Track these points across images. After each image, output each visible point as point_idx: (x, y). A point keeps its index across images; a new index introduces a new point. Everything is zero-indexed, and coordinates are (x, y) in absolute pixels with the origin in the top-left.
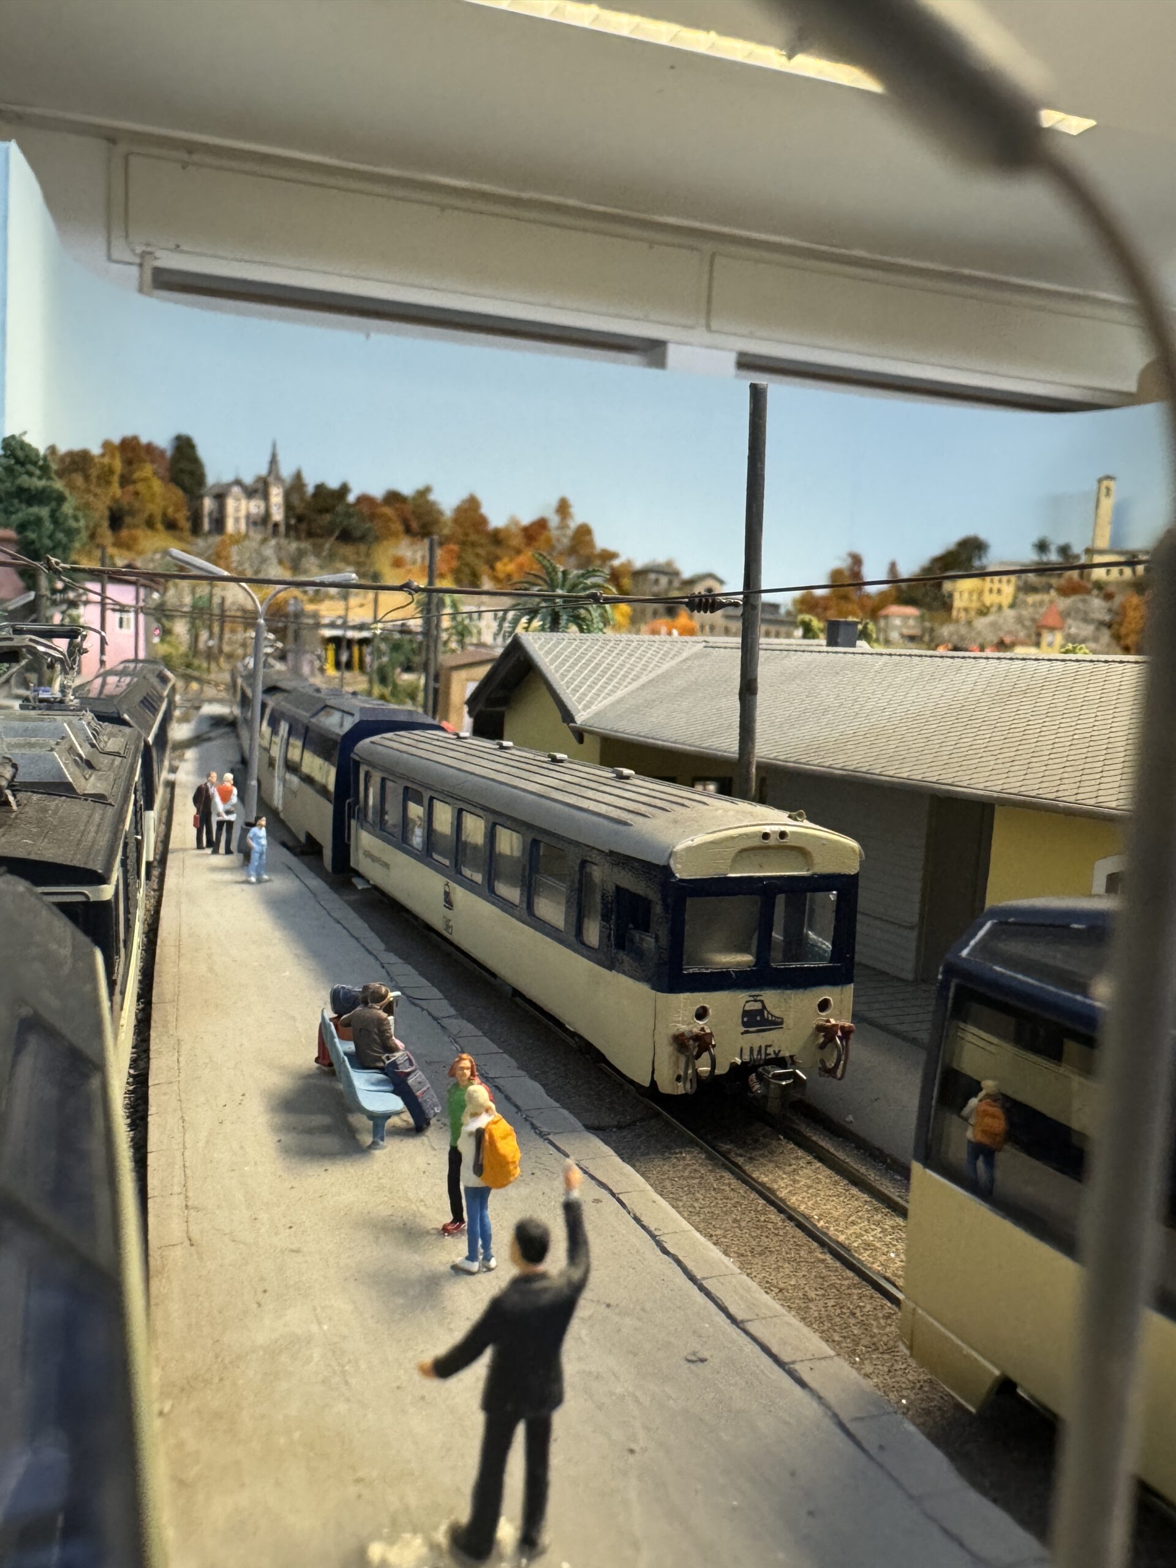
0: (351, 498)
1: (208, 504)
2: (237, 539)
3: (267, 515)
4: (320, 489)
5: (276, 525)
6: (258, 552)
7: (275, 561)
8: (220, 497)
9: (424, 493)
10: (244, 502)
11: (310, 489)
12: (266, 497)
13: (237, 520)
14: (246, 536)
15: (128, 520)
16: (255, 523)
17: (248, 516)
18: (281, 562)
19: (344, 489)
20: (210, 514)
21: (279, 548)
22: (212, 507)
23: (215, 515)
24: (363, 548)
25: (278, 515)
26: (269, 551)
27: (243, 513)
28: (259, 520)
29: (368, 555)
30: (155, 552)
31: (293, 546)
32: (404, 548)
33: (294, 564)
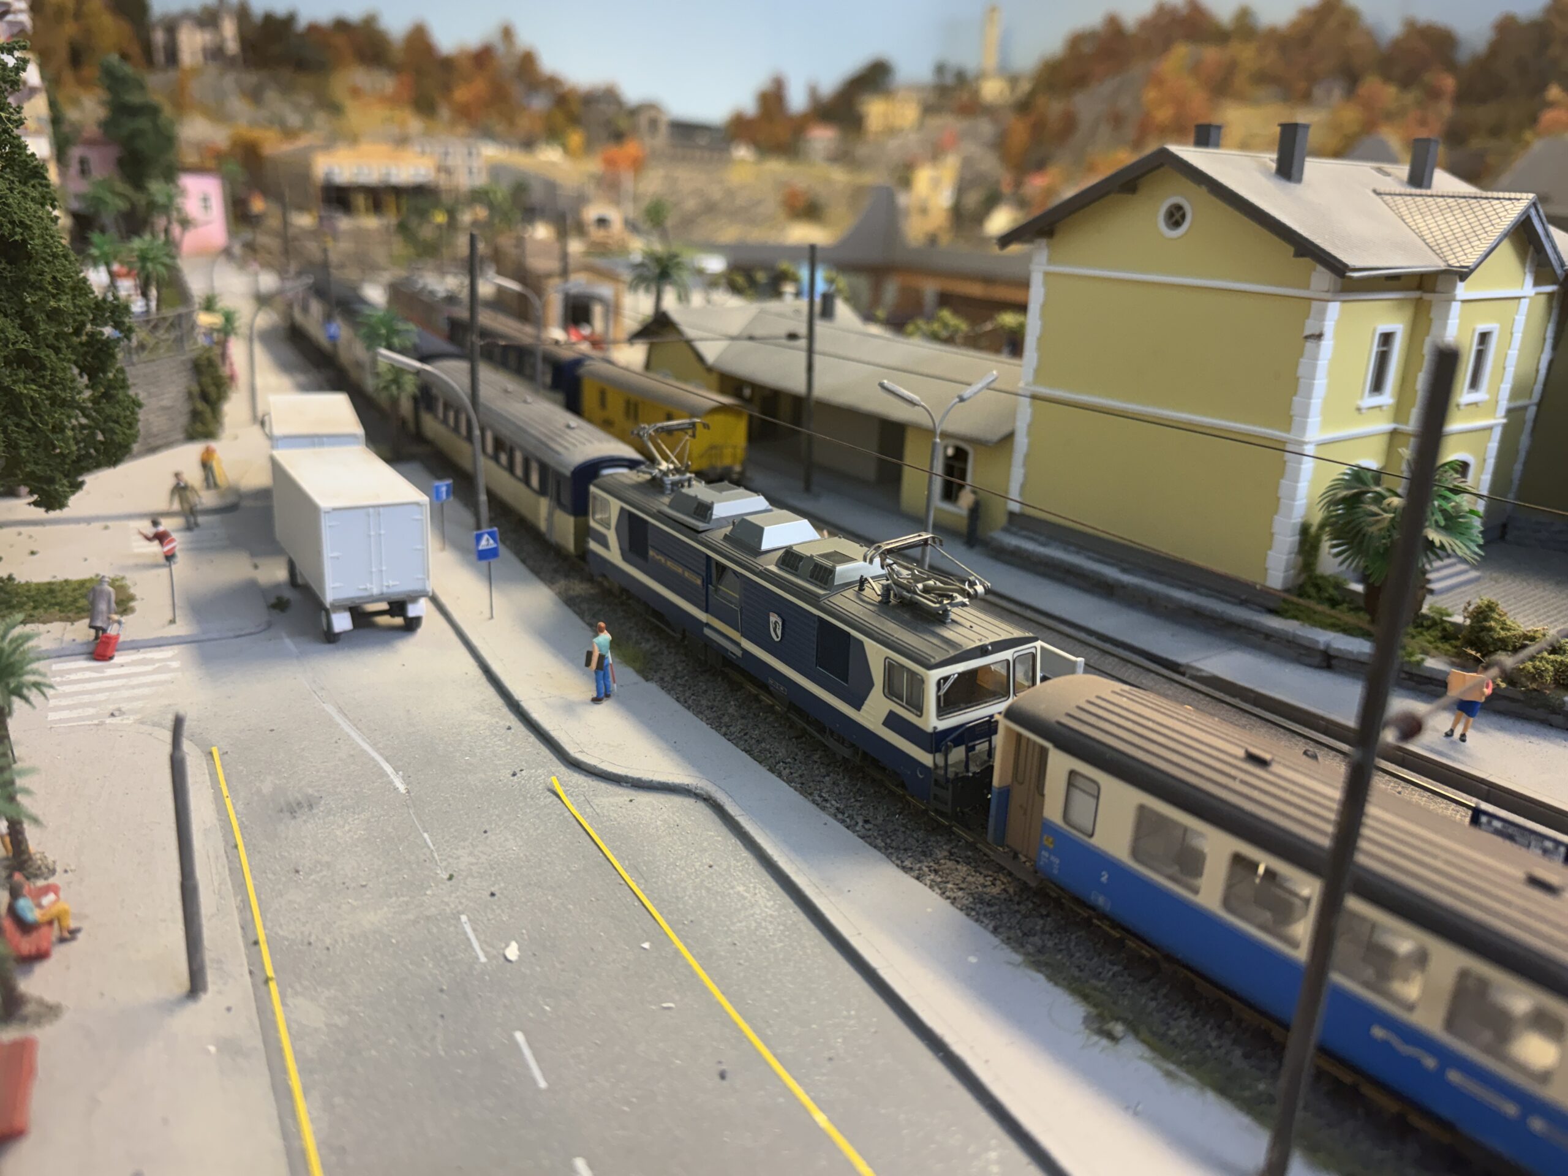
0: (300, 27)
1: (159, 37)
2: (195, 72)
3: (221, 47)
4: (268, 17)
5: (232, 58)
6: (217, 86)
7: (235, 94)
8: (171, 27)
9: (370, 20)
10: (196, 34)
13: (191, 52)
14: (205, 69)
16: (213, 57)
17: (204, 48)
18: (241, 95)
19: (292, 17)
20: (162, 46)
21: (238, 80)
22: (164, 40)
23: (167, 47)
24: (319, 77)
26: (228, 84)
27: (196, 44)
28: (214, 53)
31: (251, 78)
32: (359, 76)
33: (255, 96)
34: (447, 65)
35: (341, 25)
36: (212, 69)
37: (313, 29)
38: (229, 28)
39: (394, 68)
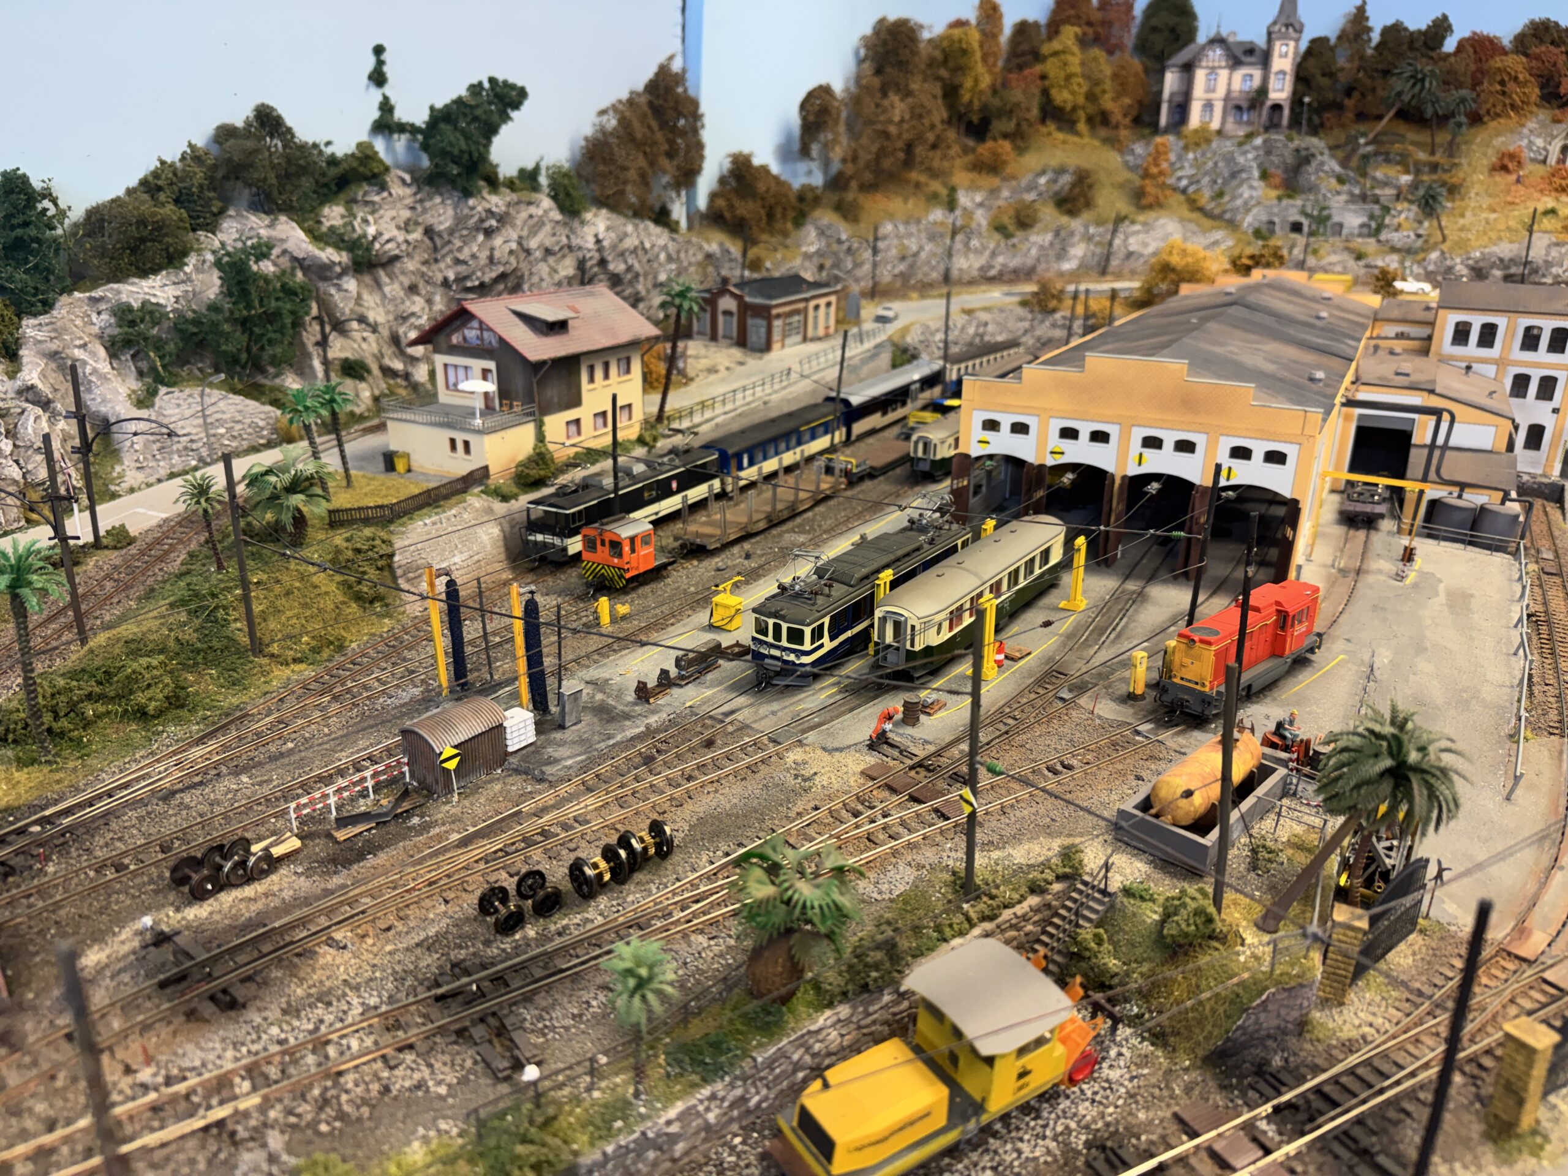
0: (1450, 45)
1: (1171, 80)
2: (1203, 138)
3: (1262, 91)
4: (1394, 31)
5: (1277, 107)
6: (1229, 159)
7: (1256, 173)
8: (1188, 68)
10: (1224, 74)
11: (1376, 37)
12: (1265, 59)
13: (1208, 106)
14: (1219, 132)
15: (999, 126)
16: (1238, 108)
17: (1227, 99)
18: (1264, 176)
19: (1441, 27)
20: (1172, 95)
21: (1268, 151)
22: (1176, 88)
23: (1178, 99)
24: (1443, 137)
25: (1280, 92)
26: (1248, 159)
27: (1221, 92)
28: (1245, 104)
29: (1452, 149)
30: (1043, 172)
31: (1295, 144)
33: (1289, 178)
36: (1234, 131)
38: (1284, 59)
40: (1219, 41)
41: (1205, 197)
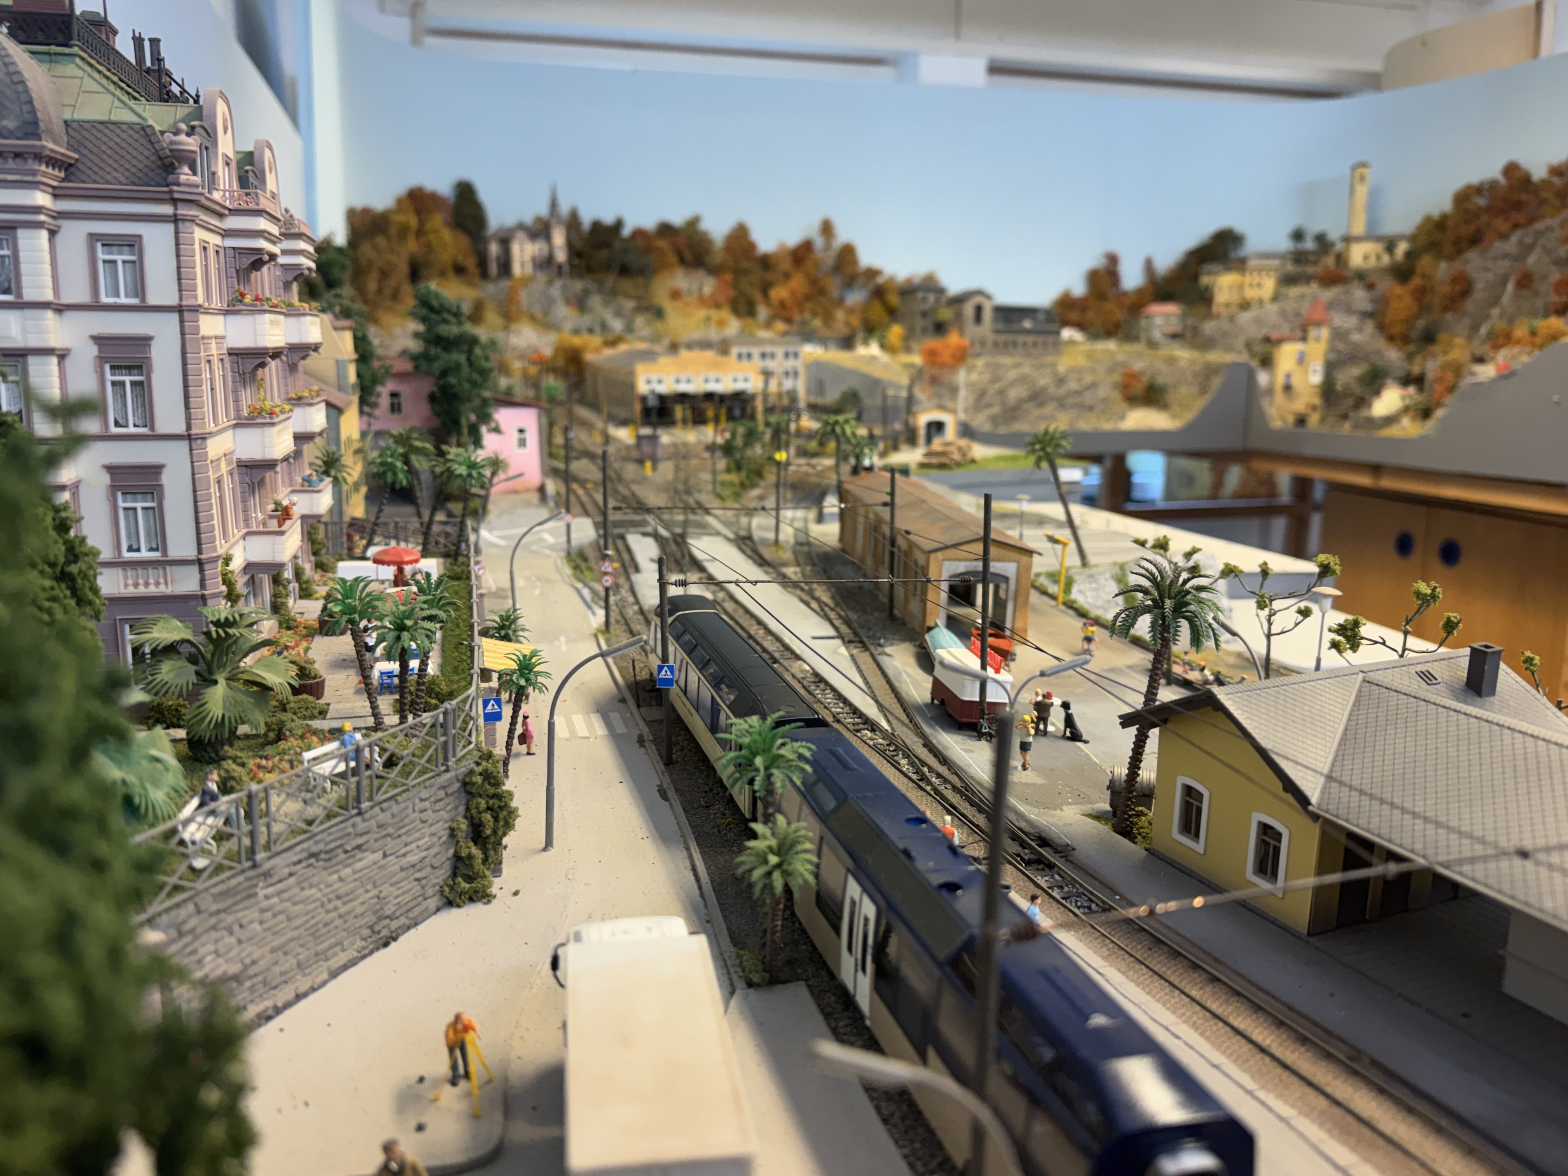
0: (626, 233)
1: (494, 249)
3: (551, 256)
5: (560, 267)
6: (545, 294)
7: (562, 302)
8: (505, 242)
9: (693, 223)
10: (527, 245)
11: (587, 227)
12: (548, 238)
13: (523, 265)
14: (533, 278)
15: (425, 272)
16: (540, 265)
17: (533, 258)
18: (568, 302)
19: (619, 224)
21: (564, 289)
22: (498, 251)
23: (501, 259)
24: (640, 281)
25: (561, 256)
26: (555, 292)
27: (527, 256)
28: (543, 262)
29: (646, 288)
31: (578, 285)
32: (681, 279)
33: (580, 304)
34: (766, 262)
35: (666, 229)
36: (542, 277)
37: (638, 233)
38: (559, 238)
39: (714, 271)
40: (521, 226)
41: (539, 315)
